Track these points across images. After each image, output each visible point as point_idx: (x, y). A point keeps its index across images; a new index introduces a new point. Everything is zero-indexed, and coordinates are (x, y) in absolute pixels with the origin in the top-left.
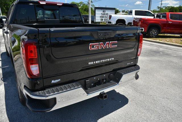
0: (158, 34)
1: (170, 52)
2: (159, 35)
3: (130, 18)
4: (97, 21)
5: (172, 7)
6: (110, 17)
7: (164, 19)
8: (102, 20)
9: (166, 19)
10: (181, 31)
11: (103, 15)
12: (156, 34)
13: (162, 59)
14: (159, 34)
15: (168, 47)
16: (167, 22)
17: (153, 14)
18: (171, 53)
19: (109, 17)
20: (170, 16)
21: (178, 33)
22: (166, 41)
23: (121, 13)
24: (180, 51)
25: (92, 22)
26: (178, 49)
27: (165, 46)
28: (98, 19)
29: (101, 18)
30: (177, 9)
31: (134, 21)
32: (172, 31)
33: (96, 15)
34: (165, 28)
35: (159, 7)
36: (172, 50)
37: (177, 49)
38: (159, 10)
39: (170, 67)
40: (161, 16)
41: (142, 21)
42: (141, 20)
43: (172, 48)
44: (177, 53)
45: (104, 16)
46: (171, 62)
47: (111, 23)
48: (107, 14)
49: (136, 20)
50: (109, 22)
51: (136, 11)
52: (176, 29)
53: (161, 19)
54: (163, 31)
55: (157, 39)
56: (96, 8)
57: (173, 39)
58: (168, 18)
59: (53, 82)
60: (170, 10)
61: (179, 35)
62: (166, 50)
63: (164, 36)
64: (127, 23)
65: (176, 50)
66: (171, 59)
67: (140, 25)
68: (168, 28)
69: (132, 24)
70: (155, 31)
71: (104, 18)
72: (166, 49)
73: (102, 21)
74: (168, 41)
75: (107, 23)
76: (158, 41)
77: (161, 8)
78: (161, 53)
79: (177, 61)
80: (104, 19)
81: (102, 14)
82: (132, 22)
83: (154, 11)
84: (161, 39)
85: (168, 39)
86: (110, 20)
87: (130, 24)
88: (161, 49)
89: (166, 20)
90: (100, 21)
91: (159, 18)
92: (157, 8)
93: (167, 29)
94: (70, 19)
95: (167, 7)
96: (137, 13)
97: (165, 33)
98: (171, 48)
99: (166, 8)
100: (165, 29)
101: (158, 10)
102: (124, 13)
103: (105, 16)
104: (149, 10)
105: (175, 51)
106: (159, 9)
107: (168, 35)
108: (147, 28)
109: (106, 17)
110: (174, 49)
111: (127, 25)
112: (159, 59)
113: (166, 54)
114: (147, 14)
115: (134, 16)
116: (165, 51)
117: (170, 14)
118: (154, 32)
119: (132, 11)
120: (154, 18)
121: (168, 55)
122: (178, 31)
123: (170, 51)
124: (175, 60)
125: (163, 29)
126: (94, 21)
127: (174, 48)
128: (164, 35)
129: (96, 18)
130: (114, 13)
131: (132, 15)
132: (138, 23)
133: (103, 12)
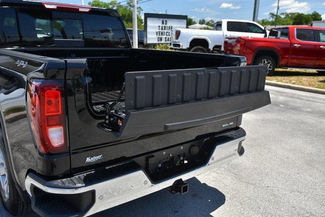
0: (273, 69)
1: (298, 103)
2: (276, 70)
3: (219, 37)
4: (149, 42)
5: (298, 13)
6: (178, 34)
7: (285, 39)
8: (161, 39)
9: (289, 39)
10: (318, 63)
11: (162, 29)
12: (270, 68)
13: (283, 117)
14: (276, 68)
15: (295, 94)
16: (291, 44)
17: (263, 28)
18: (301, 105)
19: (174, 33)
20: (296, 34)
21: (313, 66)
22: (290, 81)
23: (198, 25)
24: (319, 102)
25: (141, 43)
26: (315, 98)
27: (288, 93)
28: (151, 38)
29: (158, 36)
30: (309, 18)
31: (226, 43)
32: (301, 63)
33: (149, 30)
34: (287, 56)
35: (272, 15)
36: (302, 99)
37: (312, 97)
38: (274, 20)
39: (300, 132)
40: (279, 33)
41: (243, 43)
42: (239, 40)
43: (302, 96)
44: (314, 105)
45: (163, 31)
46: (302, 122)
47: (179, 45)
48: (171, 28)
49: (230, 41)
50: (175, 45)
51: (228, 23)
52: (308, 59)
53: (279, 38)
54: (283, 62)
55: (272, 77)
56: (147, 16)
57: (304, 78)
58: (293, 37)
59: (88, 160)
60: (295, 19)
61: (314, 71)
62: (290, 99)
63: (286, 71)
64: (211, 47)
66: (302, 117)
67: (239, 51)
68: (293, 56)
69: (223, 49)
70: (269, 63)
71: (165, 36)
72: (292, 97)
73: (160, 42)
74: (294, 81)
75: (172, 46)
76: (274, 82)
77: (276, 16)
78: (282, 106)
80: (164, 37)
81: (161, 28)
82: (222, 44)
83: (264, 23)
84: (279, 78)
85: (294, 79)
86: (177, 41)
87: (217, 47)
88: (281, 98)
89: (289, 41)
90: (155, 41)
91: (274, 37)
92: (270, 15)
93: (291, 58)
94: (94, 37)
95: (290, 14)
96: (232, 26)
97: (287, 66)
98: (300, 96)
99: (287, 15)
100: (286, 58)
101: (271, 20)
102: (204, 26)
103: (166, 31)
104: (254, 20)
105: (308, 102)
106: (273, 18)
107: (294, 70)
108: (251, 57)
109: (168, 34)
110: (307, 99)
111: (211, 49)
112: (279, 117)
113: (292, 109)
114: (251, 28)
115: (224, 32)
116: (290, 101)
117: (295, 29)
118: (266, 64)
119: (221, 22)
120: (266, 36)
121: (295, 109)
122: (311, 63)
123: (299, 101)
124: (310, 119)
125: (283, 58)
126: (145, 42)
127: (306, 96)
129: (148, 36)
130: (185, 26)
131: (221, 30)
132: (233, 47)
133: (163, 23)
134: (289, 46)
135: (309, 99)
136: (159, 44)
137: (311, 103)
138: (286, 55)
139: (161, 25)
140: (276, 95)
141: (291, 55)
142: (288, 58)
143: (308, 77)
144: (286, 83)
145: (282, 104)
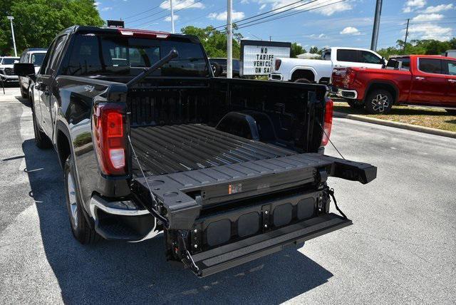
0: (390, 106)
1: (414, 146)
2: (393, 107)
3: (326, 67)
4: (245, 73)
5: (433, 40)
6: (278, 63)
7: (405, 71)
8: (260, 71)
10: (446, 99)
11: (261, 58)
12: (386, 104)
14: (394, 105)
15: (412, 136)
16: (412, 76)
17: (381, 57)
18: (417, 148)
19: (274, 63)
20: (418, 65)
21: (440, 104)
22: (410, 121)
23: (308, 54)
24: (440, 146)
25: (235, 74)
26: (436, 141)
28: (249, 69)
29: (256, 67)
30: (446, 46)
31: (334, 74)
32: (424, 99)
33: (245, 59)
34: (408, 91)
35: (401, 42)
36: (419, 142)
37: (433, 140)
40: (400, 63)
42: (349, 70)
43: (421, 138)
44: (432, 148)
45: (263, 61)
46: (413, 167)
47: (279, 77)
48: (271, 57)
49: (338, 72)
50: (275, 77)
51: (339, 51)
52: (434, 95)
54: (402, 98)
56: (244, 43)
57: (427, 118)
58: (415, 69)
61: (442, 109)
62: (406, 141)
64: (317, 79)
65: (429, 143)
66: (415, 161)
67: (349, 84)
68: (414, 91)
69: (330, 82)
70: (384, 99)
71: (265, 67)
72: (407, 139)
73: (258, 74)
74: (414, 121)
75: (271, 78)
78: (394, 148)
79: (426, 166)
80: (263, 67)
81: (259, 57)
82: (330, 76)
84: (397, 117)
85: (414, 118)
86: (277, 72)
87: (324, 79)
88: (394, 140)
89: (409, 73)
90: (253, 73)
91: (393, 68)
93: (412, 93)
96: (343, 55)
97: (406, 103)
98: (419, 137)
99: (419, 43)
100: (406, 93)
101: (399, 48)
102: (316, 55)
103: (265, 61)
104: (372, 49)
105: (426, 145)
106: (401, 46)
107: (417, 108)
108: (363, 91)
109: (267, 64)
110: (426, 141)
111: (318, 82)
112: (387, 161)
113: (404, 152)
114: (367, 57)
115: (334, 62)
116: (404, 143)
117: (418, 58)
118: (381, 100)
119: (331, 50)
120: (384, 67)
121: (408, 152)
122: (438, 99)
123: (415, 143)
124: (423, 164)
125: (402, 93)
126: (241, 73)
127: (426, 139)
128: (406, 108)
129: (244, 67)
130: (289, 55)
131: (330, 60)
132: (343, 79)
133: (262, 51)
134: (410, 79)
135: (430, 142)
136: (258, 76)
137: (430, 146)
138: (407, 89)
139: (260, 54)
140: (390, 136)
141: (413, 89)
142: (408, 93)
143: (432, 116)
144: (404, 122)
145: (394, 146)
